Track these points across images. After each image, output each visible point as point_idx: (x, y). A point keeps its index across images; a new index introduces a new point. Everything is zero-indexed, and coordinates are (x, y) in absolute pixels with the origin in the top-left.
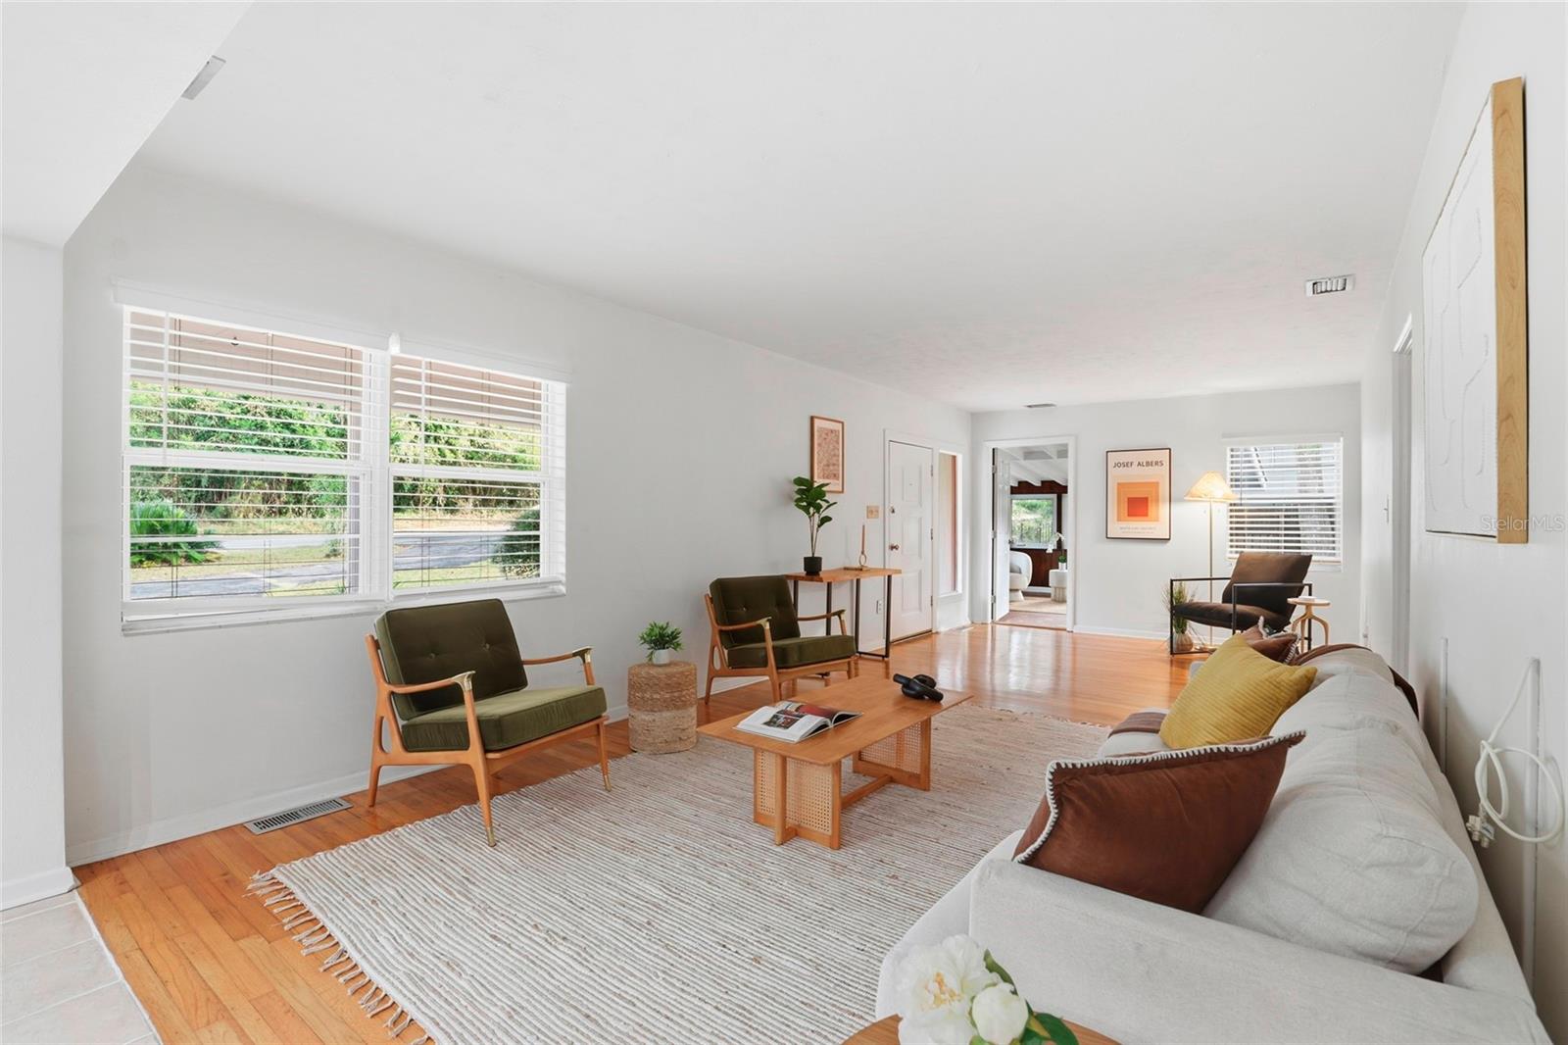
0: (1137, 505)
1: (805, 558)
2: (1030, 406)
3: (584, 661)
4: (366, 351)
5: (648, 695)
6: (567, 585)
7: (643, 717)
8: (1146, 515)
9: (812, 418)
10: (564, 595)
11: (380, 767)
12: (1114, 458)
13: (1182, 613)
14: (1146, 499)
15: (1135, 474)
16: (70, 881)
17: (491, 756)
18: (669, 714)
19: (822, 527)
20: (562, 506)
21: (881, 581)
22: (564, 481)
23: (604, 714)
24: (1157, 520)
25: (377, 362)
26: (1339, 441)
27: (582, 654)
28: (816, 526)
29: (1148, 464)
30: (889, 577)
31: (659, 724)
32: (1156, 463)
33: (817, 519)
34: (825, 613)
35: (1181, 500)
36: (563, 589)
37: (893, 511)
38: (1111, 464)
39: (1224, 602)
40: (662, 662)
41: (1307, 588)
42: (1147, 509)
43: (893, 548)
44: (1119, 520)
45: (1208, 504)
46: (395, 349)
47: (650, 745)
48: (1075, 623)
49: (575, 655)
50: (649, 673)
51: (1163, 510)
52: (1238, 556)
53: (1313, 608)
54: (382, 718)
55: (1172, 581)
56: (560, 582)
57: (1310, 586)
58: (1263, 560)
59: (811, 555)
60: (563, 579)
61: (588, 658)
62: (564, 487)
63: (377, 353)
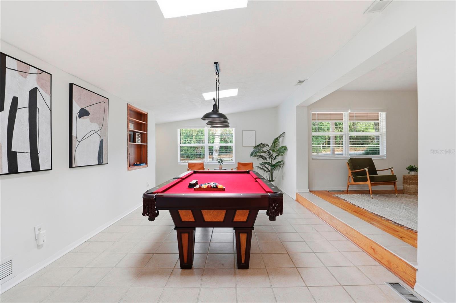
3: (391, 170)
4: (343, 113)
5: (408, 181)
6: (386, 157)
7: (407, 186)
10: (385, 159)
11: (349, 185)
16: (309, 191)
17: (372, 183)
18: (414, 186)
20: (385, 139)
22: (385, 134)
23: (396, 181)
25: (346, 115)
27: (391, 169)
31: (411, 188)
40: (412, 174)
46: (349, 111)
47: (408, 192)
49: (389, 169)
50: (409, 176)
54: (350, 177)
60: (385, 155)
61: (392, 169)
62: (385, 135)
63: (346, 113)
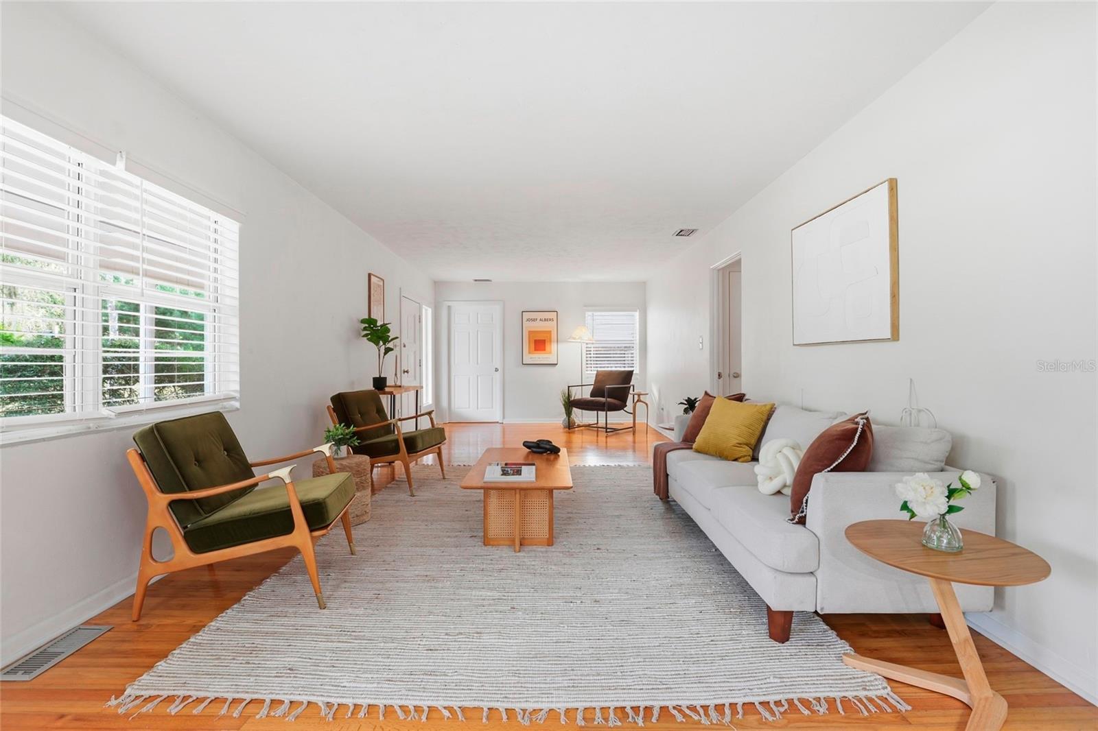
0: (540, 344)
1: (374, 378)
2: (476, 280)
6: (240, 400)
8: (544, 350)
9: (370, 275)
11: (152, 578)
12: (526, 316)
13: (571, 404)
14: (545, 340)
15: (539, 326)
19: (386, 356)
21: (413, 393)
24: (550, 353)
26: (636, 311)
28: (382, 355)
29: (545, 320)
30: (417, 391)
32: (550, 320)
33: (382, 350)
34: (415, 415)
35: (565, 341)
36: (237, 404)
37: (405, 346)
38: (524, 320)
39: (591, 397)
40: (342, 456)
41: (632, 387)
42: (545, 347)
43: (404, 372)
44: (530, 353)
45: (580, 344)
48: (504, 418)
50: (342, 464)
51: (554, 346)
52: (595, 372)
53: (641, 396)
54: (156, 528)
55: (569, 387)
56: (233, 398)
57: (634, 386)
58: (611, 373)
59: (378, 376)
60: (237, 395)
